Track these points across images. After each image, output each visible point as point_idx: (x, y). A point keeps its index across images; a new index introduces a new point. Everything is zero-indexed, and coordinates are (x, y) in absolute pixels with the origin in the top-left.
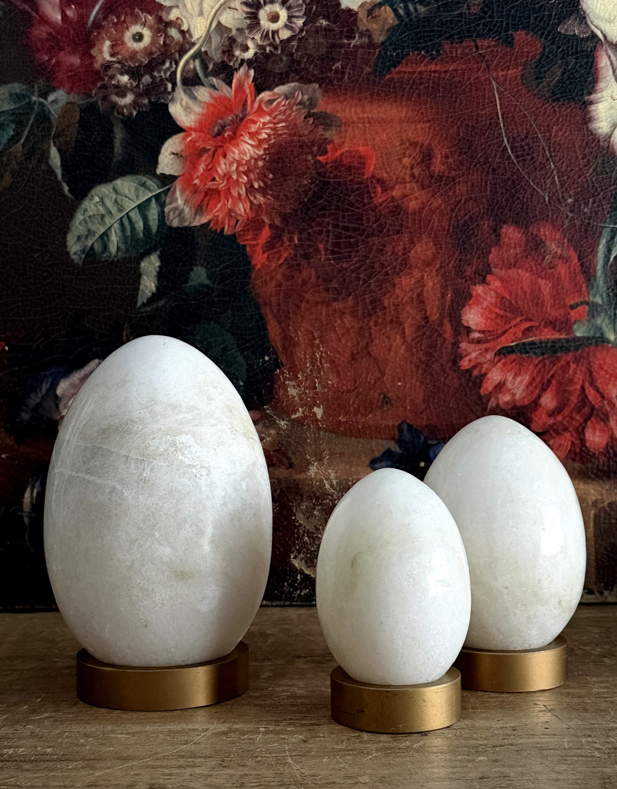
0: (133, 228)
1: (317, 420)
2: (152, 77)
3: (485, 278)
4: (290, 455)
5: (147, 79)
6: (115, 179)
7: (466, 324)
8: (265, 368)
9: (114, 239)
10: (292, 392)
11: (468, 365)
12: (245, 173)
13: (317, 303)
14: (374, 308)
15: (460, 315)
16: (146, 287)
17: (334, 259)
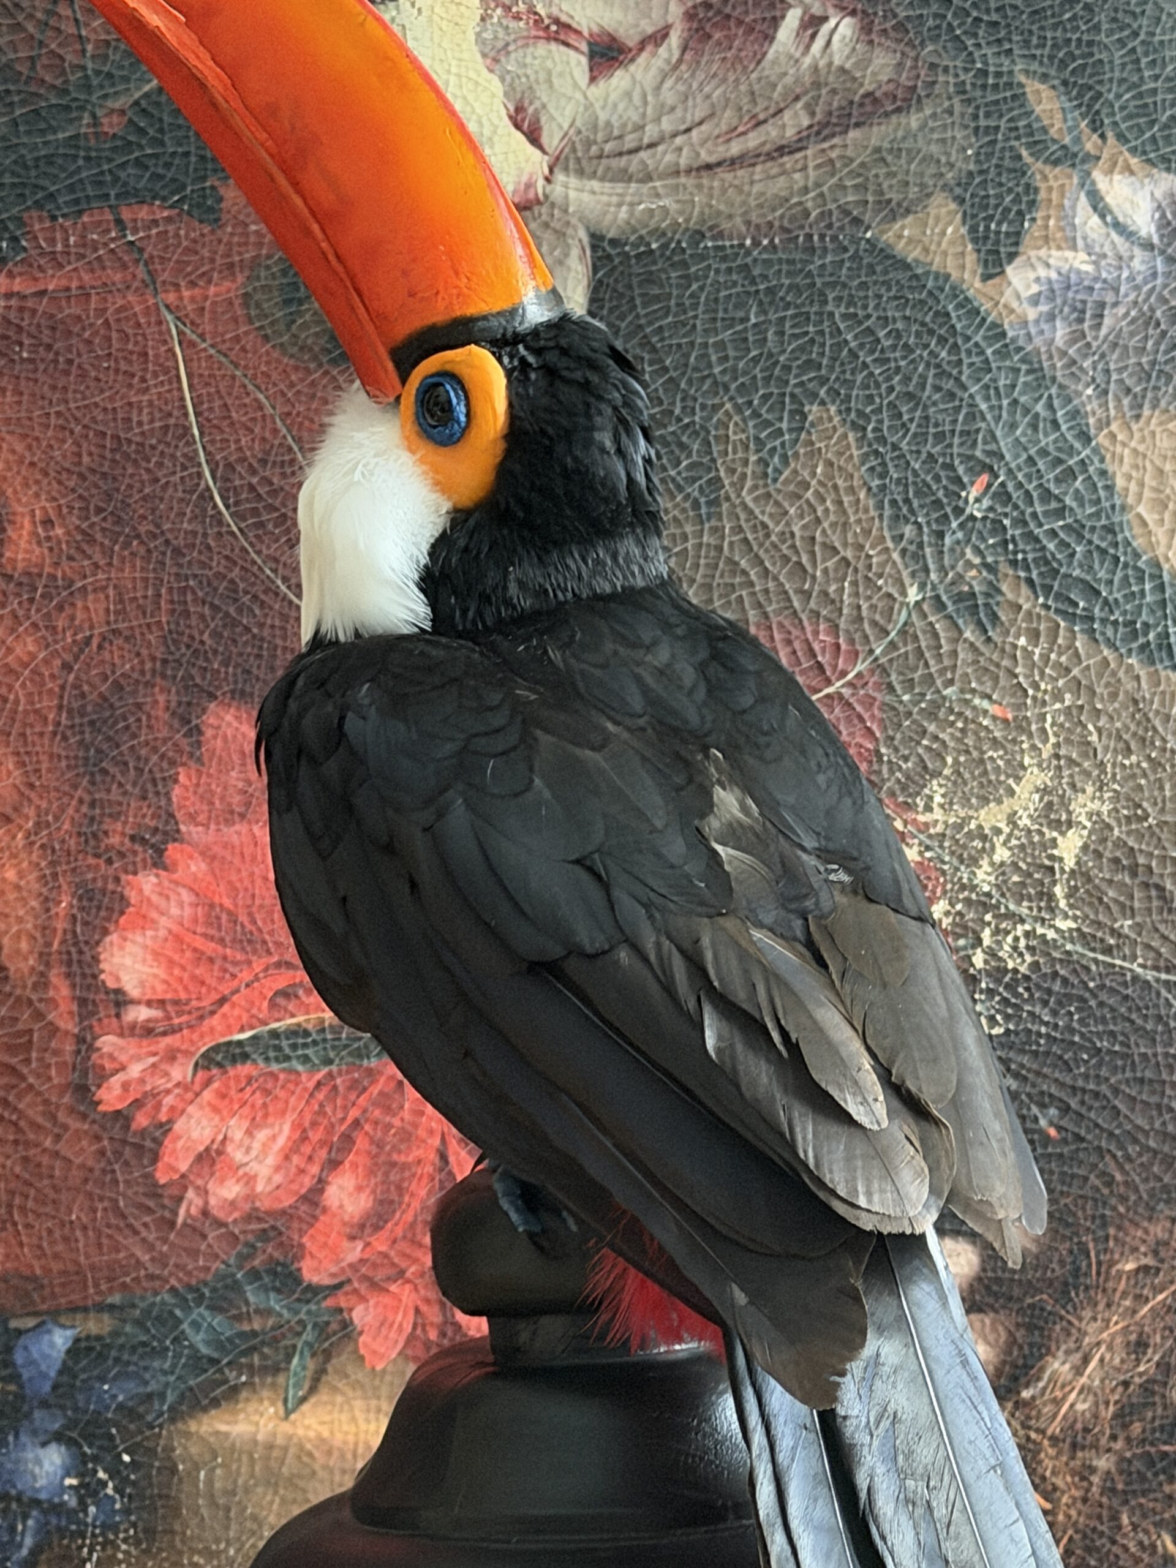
3: (160, 852)
7: (111, 984)
11: (121, 1098)
15: (96, 959)
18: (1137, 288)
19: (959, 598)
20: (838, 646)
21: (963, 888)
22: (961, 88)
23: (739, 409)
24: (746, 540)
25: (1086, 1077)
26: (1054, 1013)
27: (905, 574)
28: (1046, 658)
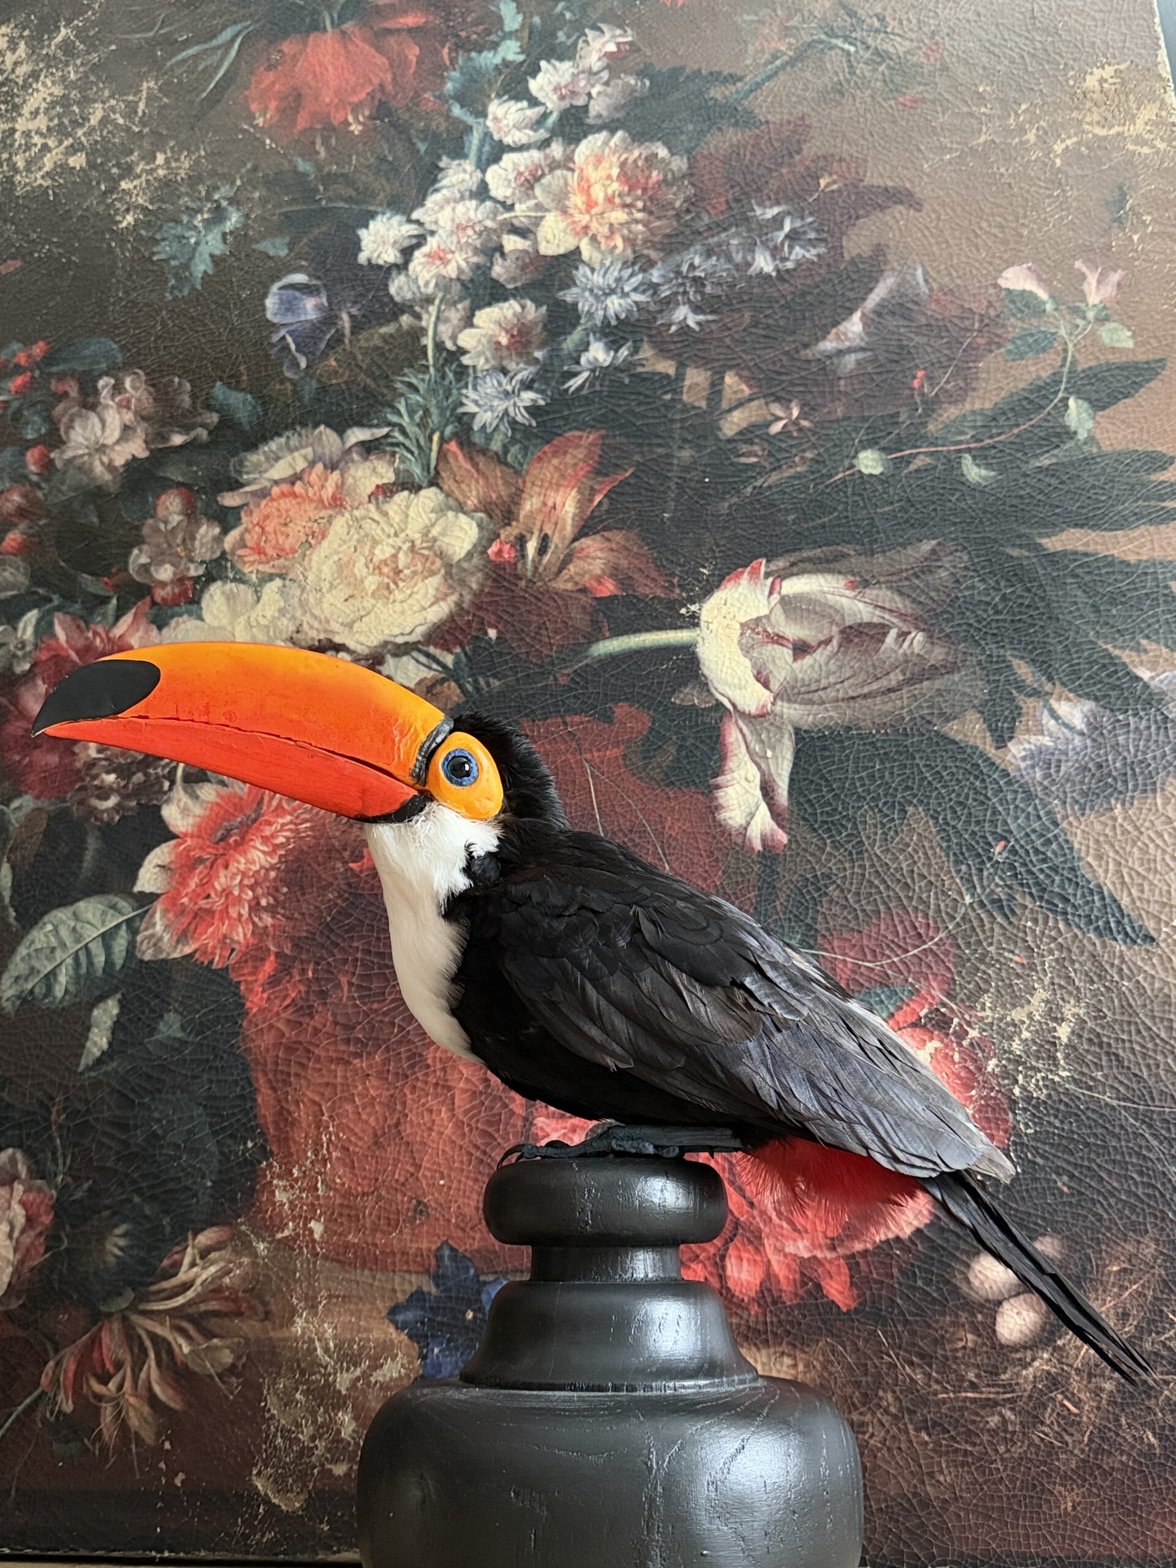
0: (90, 963)
1: (314, 1241)
2: (146, 774)
4: (268, 1298)
5: (139, 777)
6: (78, 900)
8: (245, 1159)
9: (63, 979)
10: (280, 1196)
12: (252, 888)
13: (331, 1060)
14: (412, 1066)
16: (95, 1043)
17: (361, 997)
18: (1078, 753)
19: (993, 902)
20: (928, 925)
21: (1005, 1052)
22: (979, 663)
23: (871, 808)
24: (877, 872)
25: (1082, 1158)
26: (1062, 1122)
27: (963, 889)
28: (1043, 933)
